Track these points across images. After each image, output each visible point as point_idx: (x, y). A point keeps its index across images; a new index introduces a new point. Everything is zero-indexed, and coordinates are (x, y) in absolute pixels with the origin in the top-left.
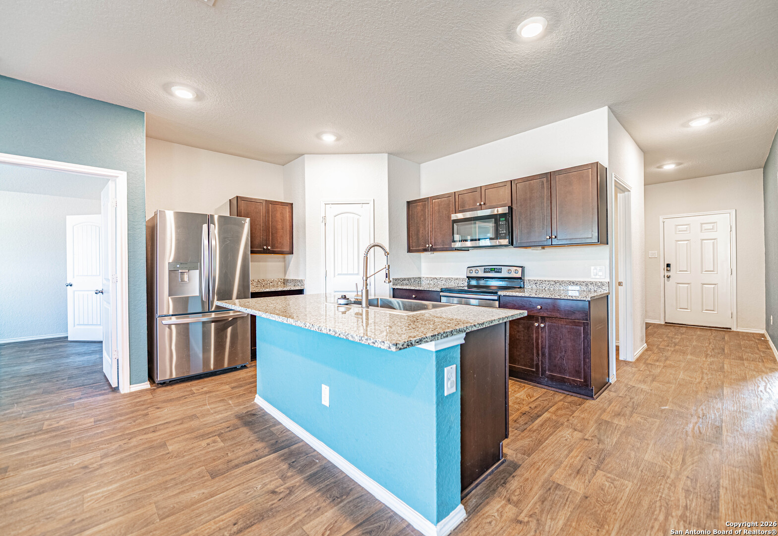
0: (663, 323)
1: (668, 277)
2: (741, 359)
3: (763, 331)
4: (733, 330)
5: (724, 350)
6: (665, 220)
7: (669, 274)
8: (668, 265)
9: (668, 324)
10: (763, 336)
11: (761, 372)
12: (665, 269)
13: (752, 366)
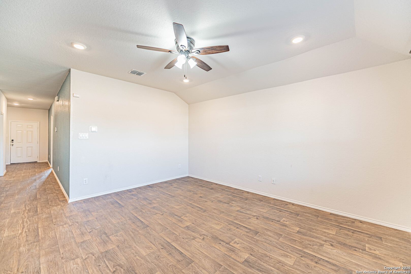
0: (10, 164)
1: (12, 145)
2: (40, 168)
3: (47, 161)
4: (38, 162)
5: (35, 167)
6: (11, 122)
7: (13, 144)
8: (12, 140)
9: (12, 164)
10: (47, 162)
11: (45, 170)
12: (11, 142)
13: (44, 169)
